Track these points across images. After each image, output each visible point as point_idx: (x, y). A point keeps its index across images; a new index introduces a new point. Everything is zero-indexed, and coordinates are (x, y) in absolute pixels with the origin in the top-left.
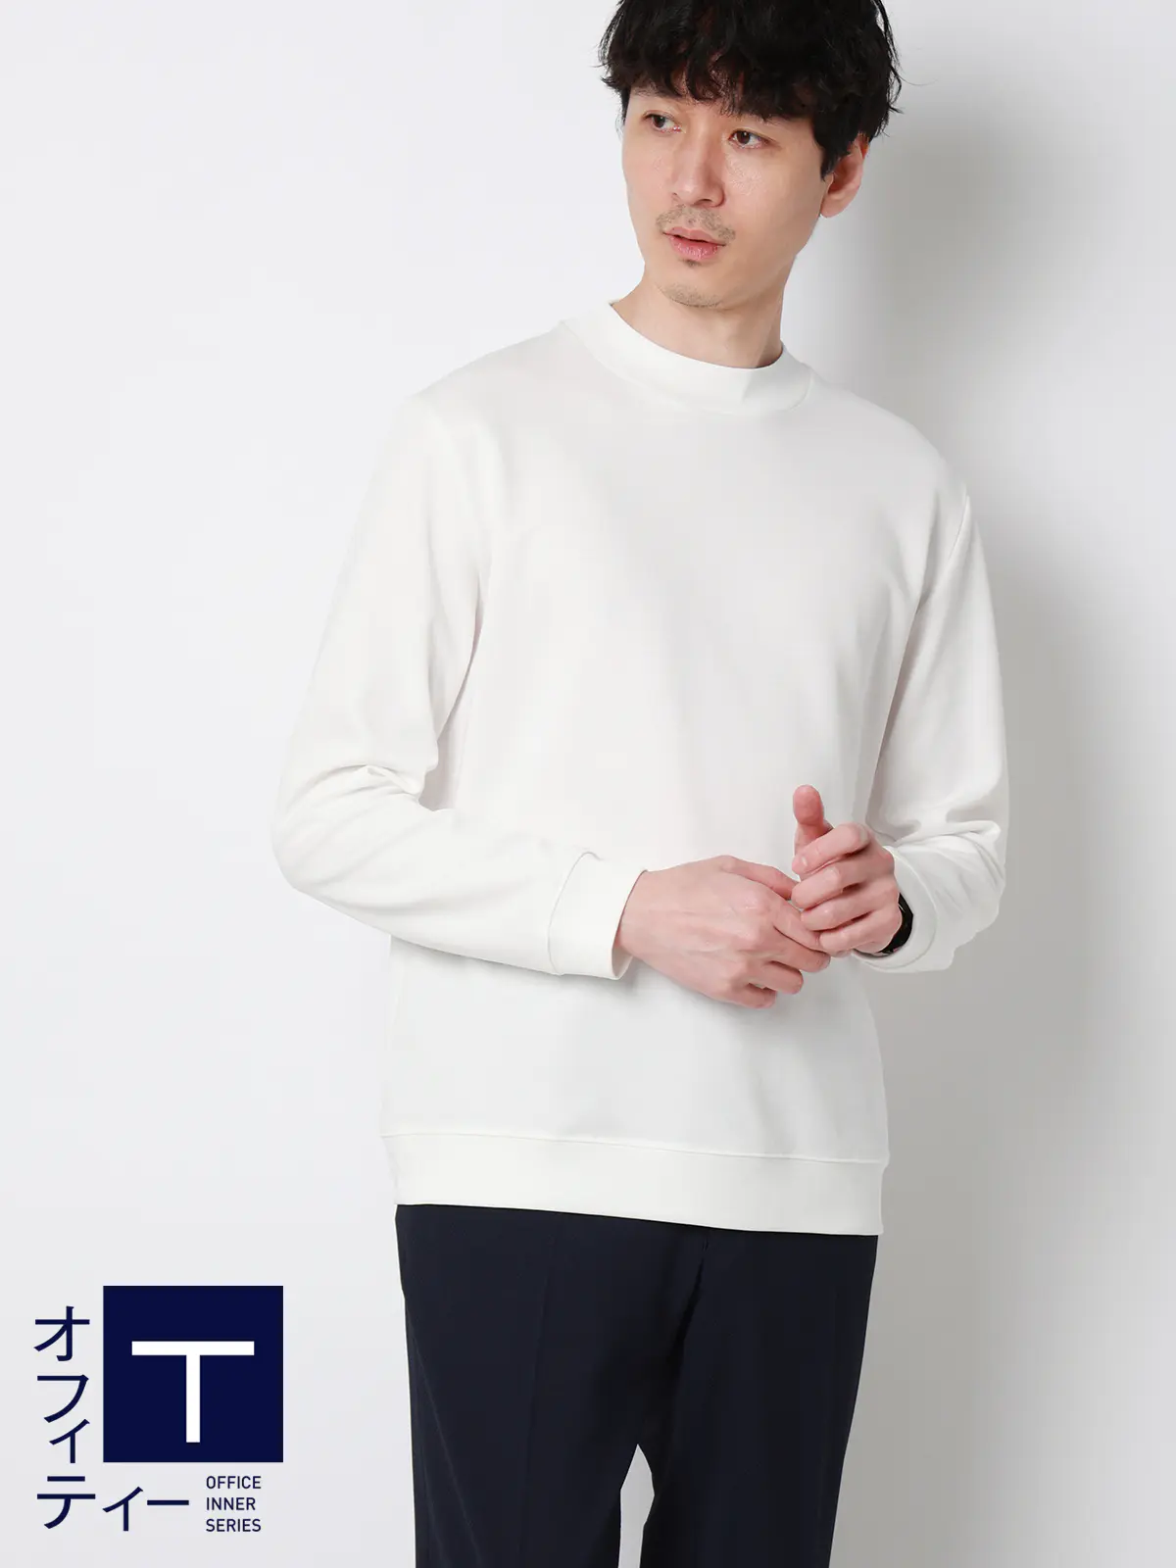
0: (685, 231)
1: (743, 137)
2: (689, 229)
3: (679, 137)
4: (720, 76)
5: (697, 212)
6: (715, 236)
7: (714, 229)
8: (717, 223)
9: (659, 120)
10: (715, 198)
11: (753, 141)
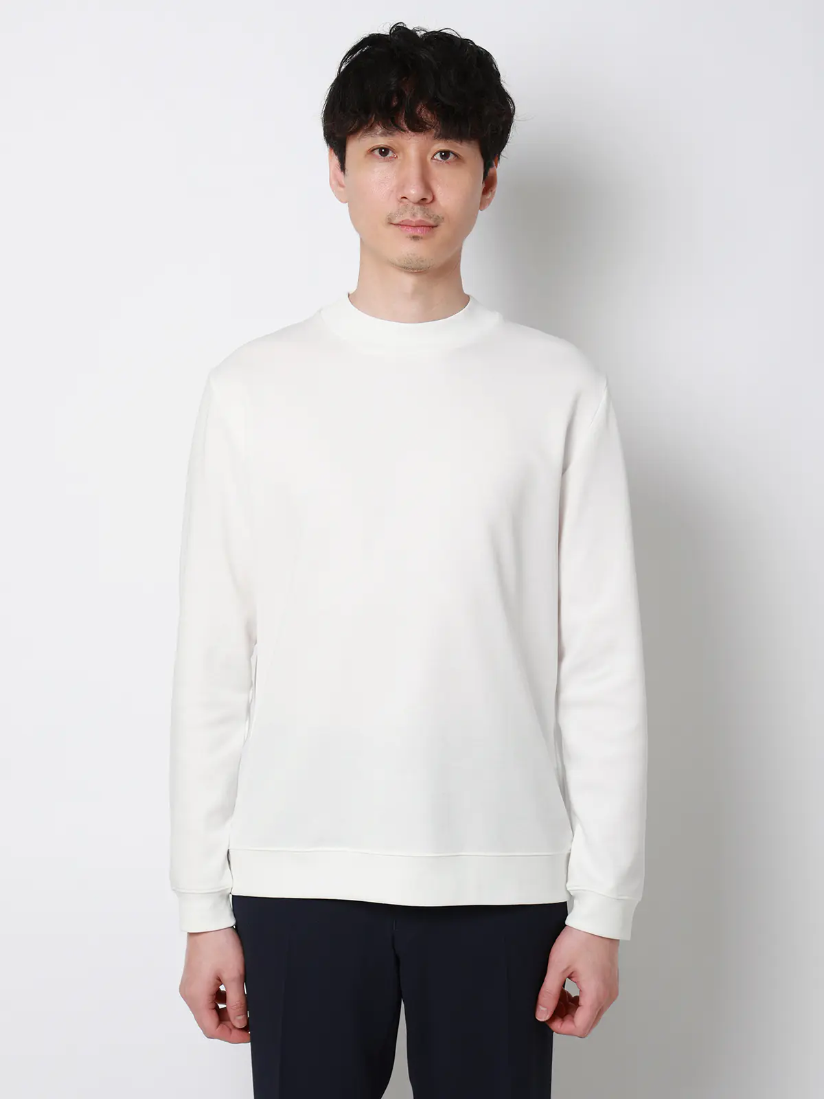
0: (411, 221)
1: (445, 154)
2: (414, 220)
3: (398, 162)
4: (426, 115)
5: (417, 207)
6: (431, 222)
7: (431, 218)
8: (431, 214)
9: (384, 151)
10: (429, 198)
11: (451, 157)
